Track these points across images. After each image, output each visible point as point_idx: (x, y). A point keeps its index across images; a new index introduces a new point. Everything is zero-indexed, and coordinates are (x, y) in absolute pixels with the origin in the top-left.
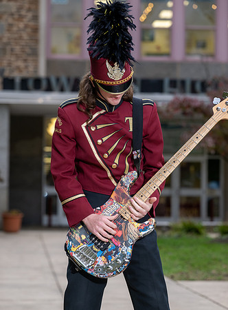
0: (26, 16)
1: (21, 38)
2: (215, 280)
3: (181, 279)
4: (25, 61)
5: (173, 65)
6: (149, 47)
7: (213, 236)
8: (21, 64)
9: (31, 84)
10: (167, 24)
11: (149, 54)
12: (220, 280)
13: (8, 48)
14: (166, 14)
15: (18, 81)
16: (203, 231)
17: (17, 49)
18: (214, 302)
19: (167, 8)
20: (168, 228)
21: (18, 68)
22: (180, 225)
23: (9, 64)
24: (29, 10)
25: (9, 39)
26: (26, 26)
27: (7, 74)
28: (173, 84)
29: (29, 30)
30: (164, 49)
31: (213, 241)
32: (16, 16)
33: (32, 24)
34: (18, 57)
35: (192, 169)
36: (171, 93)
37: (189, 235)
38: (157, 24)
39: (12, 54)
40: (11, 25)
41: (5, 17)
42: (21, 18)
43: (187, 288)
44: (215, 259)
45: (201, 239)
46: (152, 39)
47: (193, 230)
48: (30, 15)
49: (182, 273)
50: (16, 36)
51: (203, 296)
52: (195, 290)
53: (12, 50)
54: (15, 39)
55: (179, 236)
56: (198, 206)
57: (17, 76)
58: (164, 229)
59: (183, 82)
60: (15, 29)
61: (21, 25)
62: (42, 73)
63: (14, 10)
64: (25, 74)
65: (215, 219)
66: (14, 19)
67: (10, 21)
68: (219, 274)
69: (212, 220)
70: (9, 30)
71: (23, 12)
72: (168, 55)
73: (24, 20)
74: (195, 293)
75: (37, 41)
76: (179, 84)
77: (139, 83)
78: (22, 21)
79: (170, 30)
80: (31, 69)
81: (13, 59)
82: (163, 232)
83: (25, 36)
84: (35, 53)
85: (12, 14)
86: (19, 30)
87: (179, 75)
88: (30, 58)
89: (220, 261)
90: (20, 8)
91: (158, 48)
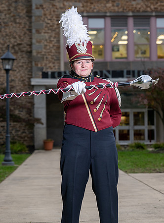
0: (53, 41)
1: (51, 52)
2: (148, 173)
3: (130, 173)
4: (54, 63)
5: (129, 63)
6: (117, 54)
7: (150, 149)
8: (51, 65)
9: (56, 75)
10: (126, 43)
11: (117, 58)
12: (151, 172)
13: (45, 57)
14: (125, 37)
15: (50, 73)
16: (145, 147)
17: (50, 57)
18: (146, 184)
19: (125, 35)
20: (128, 146)
21: (50, 67)
22: (134, 145)
23: (46, 65)
24: (55, 37)
25: (45, 52)
26: (54, 46)
27: (44, 70)
28: (128, 73)
29: (55, 48)
30: (125, 55)
31: (150, 152)
32: (48, 41)
33: (56, 44)
34: (50, 61)
35: (140, 115)
36: (127, 77)
37: (138, 149)
38: (120, 43)
39: (46, 60)
40: (46, 45)
41: (43, 41)
42: (51, 41)
43: (133, 177)
44: (149, 162)
45: (144, 151)
46: (118, 50)
47: (140, 147)
48: (55, 40)
49: (131, 170)
50: (49, 51)
51: (140, 181)
52: (136, 178)
53: (47, 58)
54: (48, 53)
55: (133, 150)
56: (143, 135)
57: (50, 71)
58: (125, 146)
59: (134, 72)
60: (48, 47)
61: (51, 45)
62: (62, 69)
63: (47, 38)
64: (54, 70)
65: (152, 141)
66: (47, 42)
67: (46, 43)
68: (150, 170)
69: (150, 142)
70: (45, 48)
71: (52, 39)
72: (126, 58)
73: (53, 42)
74: (137, 179)
75: (59, 53)
76: (131, 73)
77: (111, 73)
78: (51, 43)
79: (127, 45)
80: (57, 67)
81: (47, 62)
82: (125, 148)
83: (53, 51)
84: (59, 59)
85: (46, 40)
86: (50, 48)
87: (132, 68)
88: (56, 62)
89: (152, 162)
90: (50, 37)
91: (121, 55)
